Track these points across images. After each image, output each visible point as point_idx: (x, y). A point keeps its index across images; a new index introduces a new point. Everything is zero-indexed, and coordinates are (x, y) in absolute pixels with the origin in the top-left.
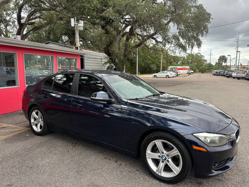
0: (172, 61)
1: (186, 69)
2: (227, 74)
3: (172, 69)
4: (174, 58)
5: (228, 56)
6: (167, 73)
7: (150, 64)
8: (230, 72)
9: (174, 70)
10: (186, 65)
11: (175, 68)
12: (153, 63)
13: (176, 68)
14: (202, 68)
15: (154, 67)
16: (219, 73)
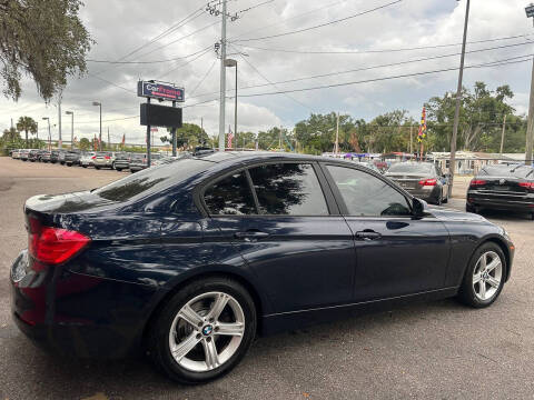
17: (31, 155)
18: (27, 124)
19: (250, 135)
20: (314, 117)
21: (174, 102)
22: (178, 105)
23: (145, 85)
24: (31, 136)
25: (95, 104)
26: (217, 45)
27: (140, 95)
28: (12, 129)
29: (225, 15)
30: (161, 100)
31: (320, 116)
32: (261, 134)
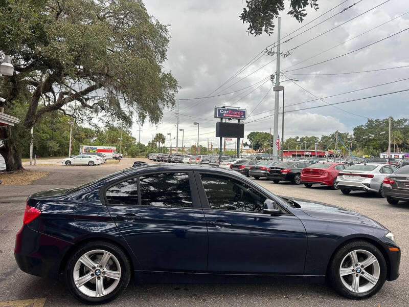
0: (83, 136)
1: (111, 151)
2: (176, 160)
3: (87, 150)
4: (86, 132)
5: (169, 134)
6: (90, 157)
7: (47, 139)
8: (179, 157)
9: (91, 151)
10: (108, 144)
11: (93, 149)
12: (52, 138)
13: (95, 149)
14: (132, 150)
15: (54, 145)
16: (162, 158)
17: (158, 158)
18: (160, 138)
19: (314, 139)
20: (371, 122)
21: (239, 120)
22: (242, 122)
23: (219, 110)
24: (162, 145)
25: (195, 124)
26: (272, 77)
27: (216, 117)
28: (153, 141)
29: (279, 54)
30: (230, 119)
31: (377, 121)
32: (324, 138)
